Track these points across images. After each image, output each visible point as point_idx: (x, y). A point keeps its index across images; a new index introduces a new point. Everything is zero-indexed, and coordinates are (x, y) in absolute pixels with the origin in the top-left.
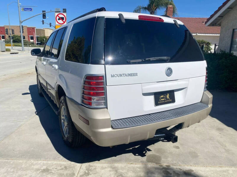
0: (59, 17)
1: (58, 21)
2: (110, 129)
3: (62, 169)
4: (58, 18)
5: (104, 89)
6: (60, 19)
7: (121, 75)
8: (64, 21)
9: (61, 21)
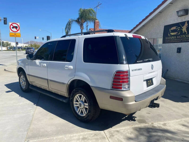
0: (12, 25)
1: (12, 29)
2: (134, 102)
3: (93, 136)
4: (12, 27)
5: (128, 78)
6: (14, 28)
7: (136, 70)
8: (18, 29)
9: (14, 30)
